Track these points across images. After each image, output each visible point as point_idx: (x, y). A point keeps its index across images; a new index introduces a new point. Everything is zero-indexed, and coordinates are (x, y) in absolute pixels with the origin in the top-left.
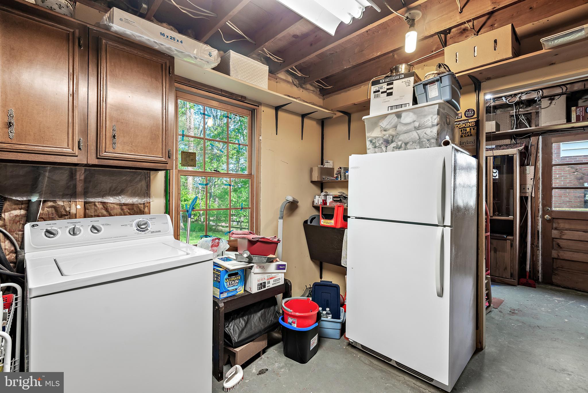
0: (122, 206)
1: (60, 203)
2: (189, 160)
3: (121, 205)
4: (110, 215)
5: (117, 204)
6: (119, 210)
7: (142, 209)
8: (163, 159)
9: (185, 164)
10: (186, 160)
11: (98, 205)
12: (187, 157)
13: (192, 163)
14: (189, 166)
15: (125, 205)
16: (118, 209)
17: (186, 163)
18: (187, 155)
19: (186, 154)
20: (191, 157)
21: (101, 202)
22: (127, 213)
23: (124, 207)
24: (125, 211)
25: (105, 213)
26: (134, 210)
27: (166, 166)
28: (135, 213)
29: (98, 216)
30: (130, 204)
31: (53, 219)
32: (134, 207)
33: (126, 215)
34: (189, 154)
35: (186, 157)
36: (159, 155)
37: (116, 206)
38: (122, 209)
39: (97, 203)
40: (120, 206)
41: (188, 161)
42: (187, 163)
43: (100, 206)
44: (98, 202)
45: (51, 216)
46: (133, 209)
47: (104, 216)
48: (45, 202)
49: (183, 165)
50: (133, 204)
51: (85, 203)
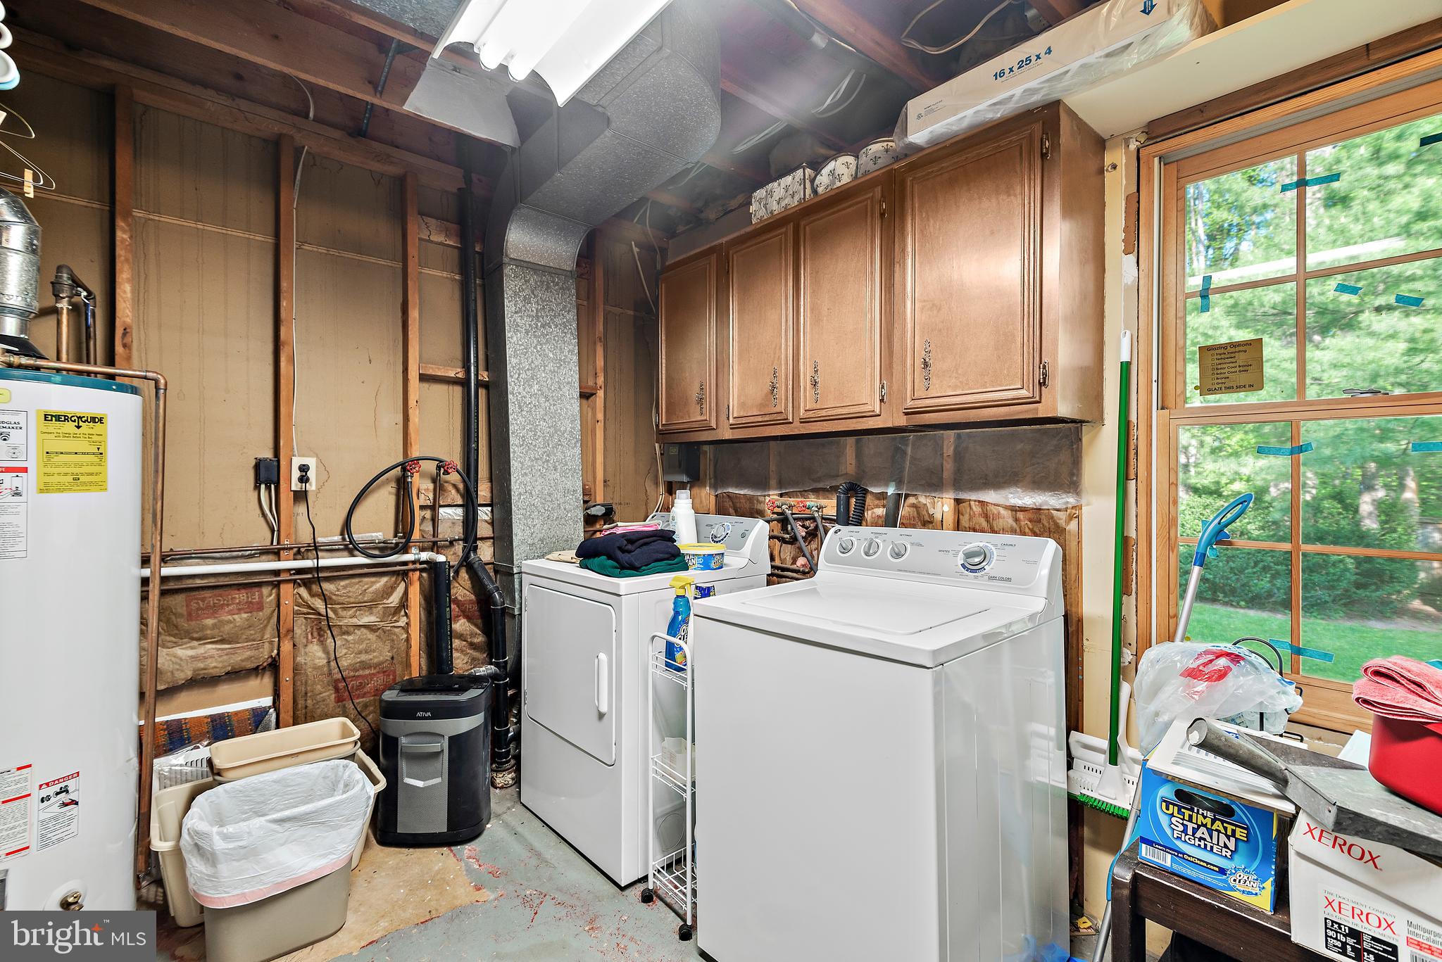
0: (1016, 511)
1: (922, 499)
2: (1233, 370)
3: (1014, 509)
4: (994, 531)
5: (1006, 508)
6: (1011, 522)
7: (1062, 523)
8: (1024, 393)
9: (1217, 386)
10: (1219, 372)
11: (974, 507)
12: (1223, 361)
13: (1243, 378)
14: (1230, 389)
15: (1023, 509)
16: (1007, 518)
17: (1219, 381)
18: (1223, 356)
19: (1219, 351)
20: (1241, 358)
21: (979, 501)
22: (1027, 530)
23: (1021, 515)
24: (1023, 523)
25: (984, 524)
26: (1043, 525)
27: (1037, 409)
28: (1044, 531)
29: (975, 530)
30: (1033, 509)
31: (914, 526)
32: (1043, 517)
33: (1024, 534)
34: (1233, 350)
35: (1218, 362)
36: (1015, 384)
37: (1002, 511)
38: (1016, 520)
39: (972, 503)
40: (1012, 510)
41: (1227, 375)
42: (1223, 380)
43: (976, 509)
44: (975, 501)
45: (912, 522)
46: (1039, 521)
47: (983, 531)
48: (907, 496)
49: (1205, 389)
50: (1040, 509)
51: (958, 501)
